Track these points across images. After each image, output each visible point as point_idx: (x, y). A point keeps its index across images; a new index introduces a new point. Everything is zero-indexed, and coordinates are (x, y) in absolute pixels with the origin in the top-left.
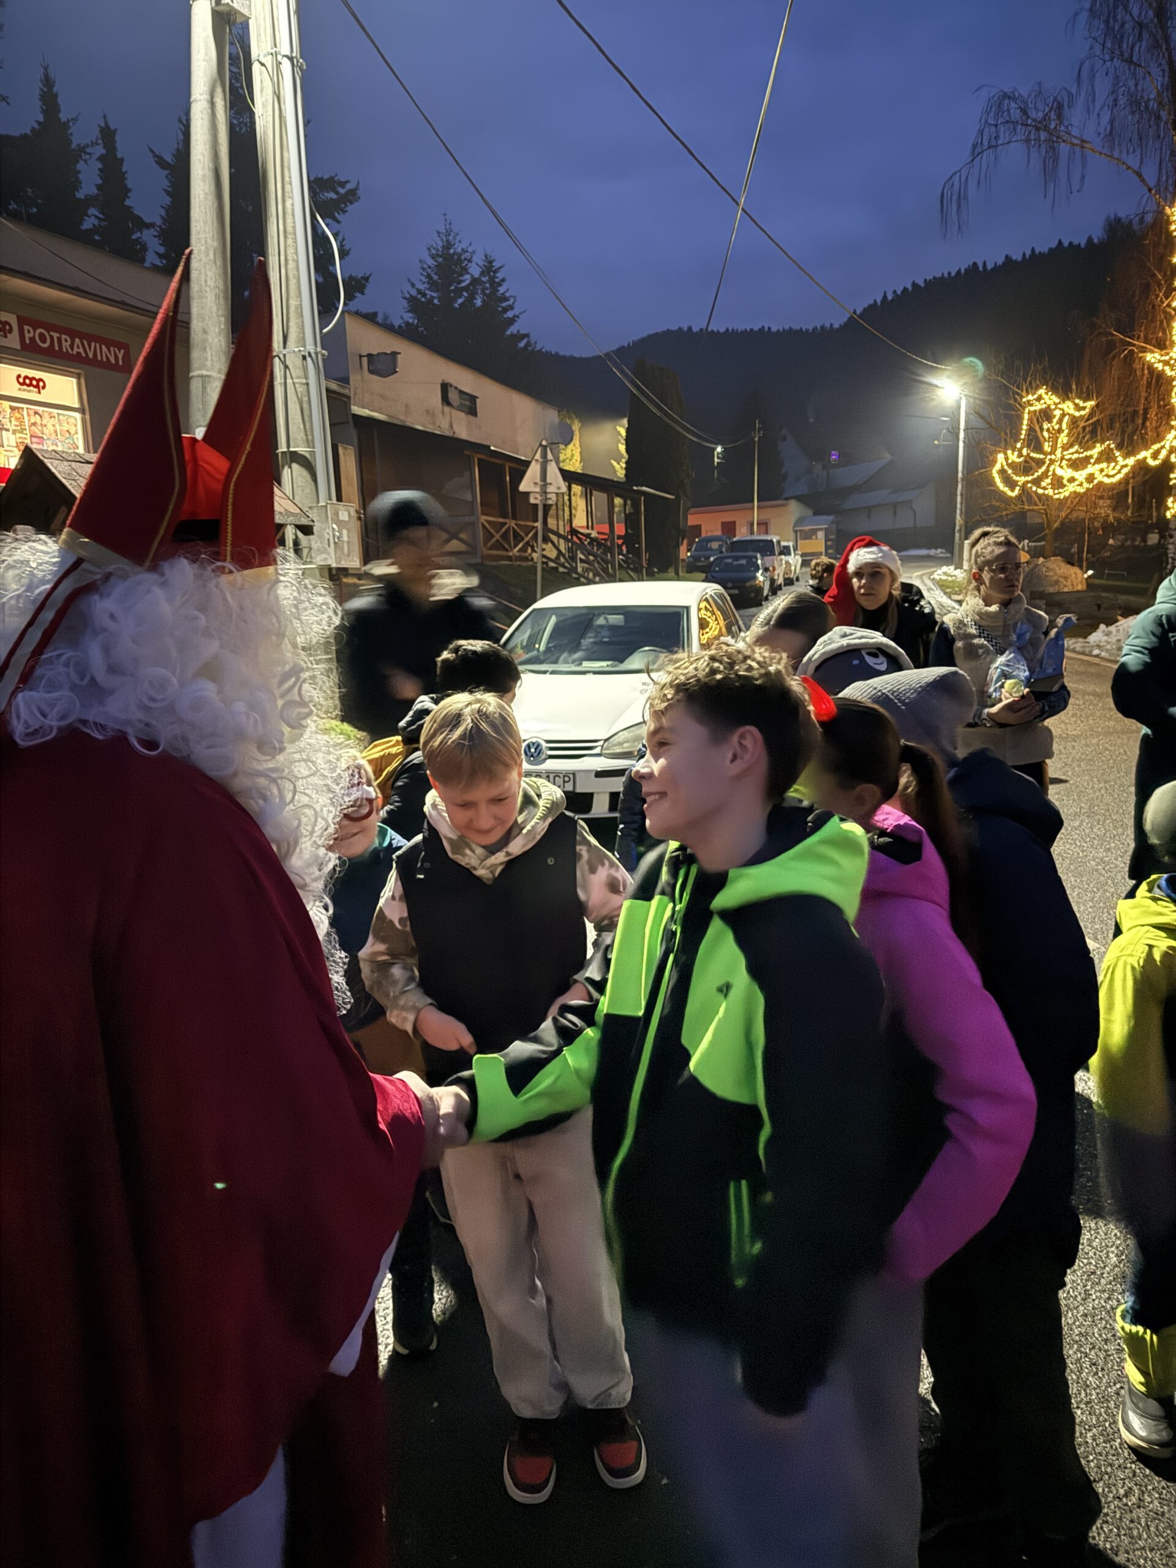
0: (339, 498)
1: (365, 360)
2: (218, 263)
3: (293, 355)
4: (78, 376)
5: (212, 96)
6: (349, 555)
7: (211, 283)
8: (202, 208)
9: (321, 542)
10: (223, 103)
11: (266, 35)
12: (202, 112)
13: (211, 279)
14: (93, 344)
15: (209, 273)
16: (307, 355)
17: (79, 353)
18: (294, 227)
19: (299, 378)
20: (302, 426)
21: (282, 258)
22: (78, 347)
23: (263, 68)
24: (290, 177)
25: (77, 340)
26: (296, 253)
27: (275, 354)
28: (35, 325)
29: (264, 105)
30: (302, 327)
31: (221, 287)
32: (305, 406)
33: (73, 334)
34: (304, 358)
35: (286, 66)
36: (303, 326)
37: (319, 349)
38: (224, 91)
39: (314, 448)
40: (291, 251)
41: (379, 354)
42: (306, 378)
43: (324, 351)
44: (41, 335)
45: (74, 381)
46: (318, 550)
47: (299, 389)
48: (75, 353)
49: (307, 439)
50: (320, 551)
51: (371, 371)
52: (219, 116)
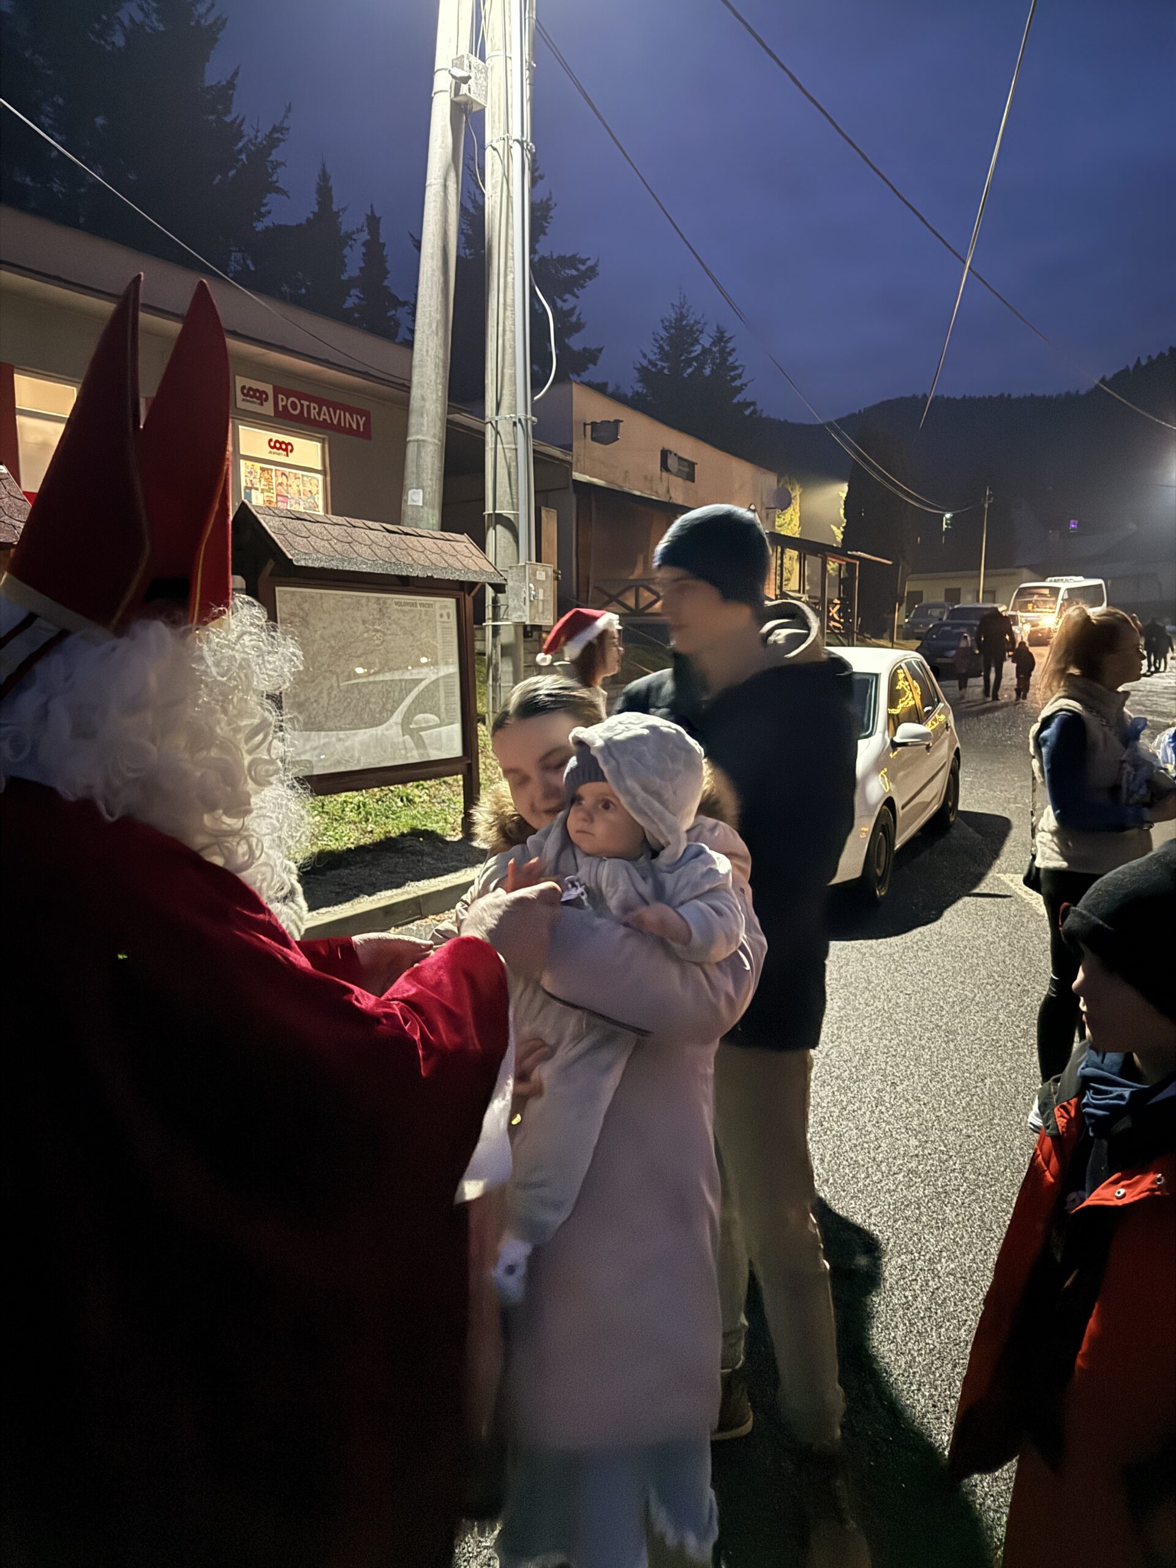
0: (538, 559)
1: (589, 428)
2: (440, 334)
3: (504, 421)
4: (323, 441)
5: (445, 180)
6: (543, 613)
7: (432, 353)
8: (429, 283)
9: (518, 601)
10: (455, 186)
11: (499, 122)
12: (435, 195)
13: (432, 349)
14: (338, 411)
15: (430, 344)
16: (518, 421)
17: (325, 420)
18: (513, 300)
19: (508, 443)
20: (508, 489)
21: (501, 329)
22: (325, 414)
23: (495, 152)
24: (513, 253)
25: (324, 408)
26: (514, 325)
27: (487, 420)
28: (288, 394)
29: (494, 187)
30: (515, 395)
31: (441, 355)
32: (513, 470)
33: (321, 402)
34: (515, 424)
35: (516, 149)
36: (515, 393)
37: (529, 416)
38: (457, 175)
39: (518, 510)
40: (509, 322)
41: (602, 422)
42: (515, 444)
43: (534, 419)
44: (293, 403)
45: (319, 445)
46: (515, 607)
47: (508, 455)
48: (321, 419)
49: (513, 503)
50: (515, 609)
51: (593, 439)
52: (450, 198)
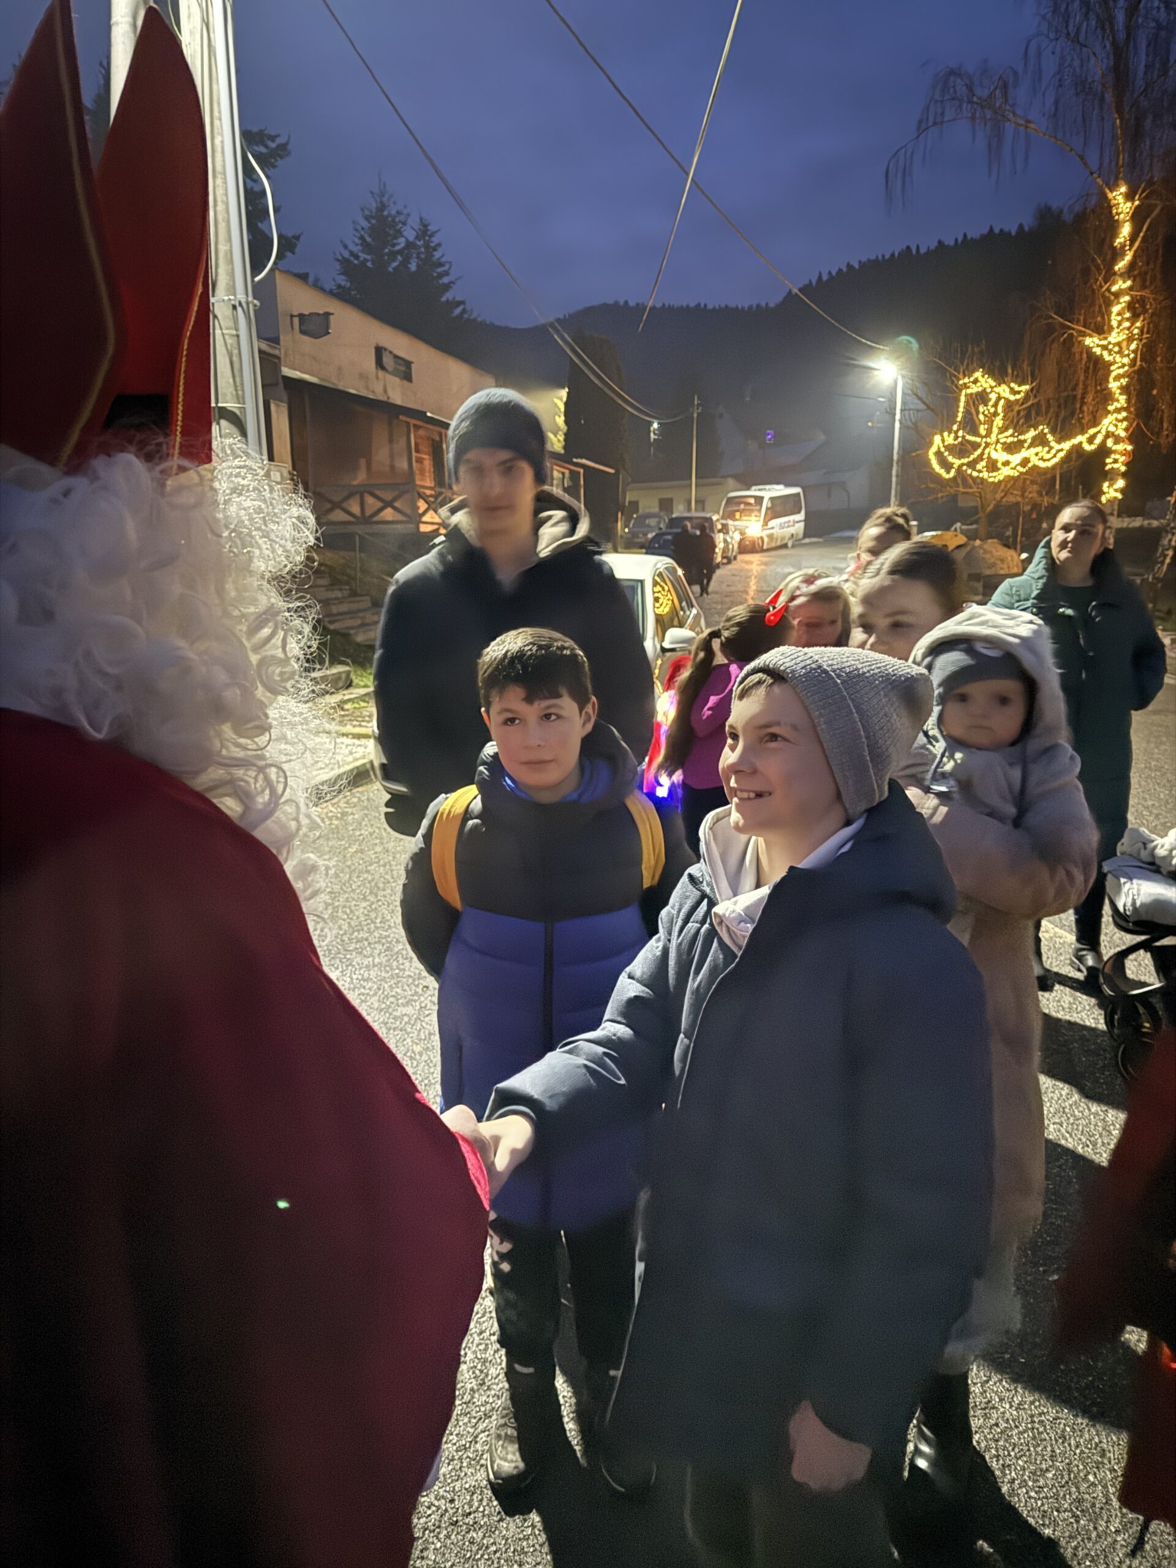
0: (271, 458)
1: (296, 321)
3: (222, 304)
16: (237, 304)
18: (224, 167)
19: (227, 329)
20: (231, 380)
24: (220, 112)
26: (226, 195)
29: (192, 33)
30: (232, 274)
32: (235, 359)
34: (234, 307)
36: (233, 271)
37: (250, 299)
39: (244, 403)
40: (220, 192)
41: (311, 314)
42: (237, 330)
43: (256, 302)
47: (229, 341)
49: (237, 395)
51: (302, 332)
